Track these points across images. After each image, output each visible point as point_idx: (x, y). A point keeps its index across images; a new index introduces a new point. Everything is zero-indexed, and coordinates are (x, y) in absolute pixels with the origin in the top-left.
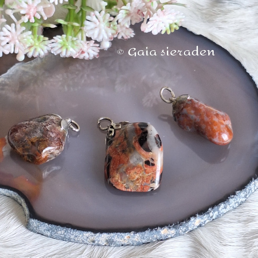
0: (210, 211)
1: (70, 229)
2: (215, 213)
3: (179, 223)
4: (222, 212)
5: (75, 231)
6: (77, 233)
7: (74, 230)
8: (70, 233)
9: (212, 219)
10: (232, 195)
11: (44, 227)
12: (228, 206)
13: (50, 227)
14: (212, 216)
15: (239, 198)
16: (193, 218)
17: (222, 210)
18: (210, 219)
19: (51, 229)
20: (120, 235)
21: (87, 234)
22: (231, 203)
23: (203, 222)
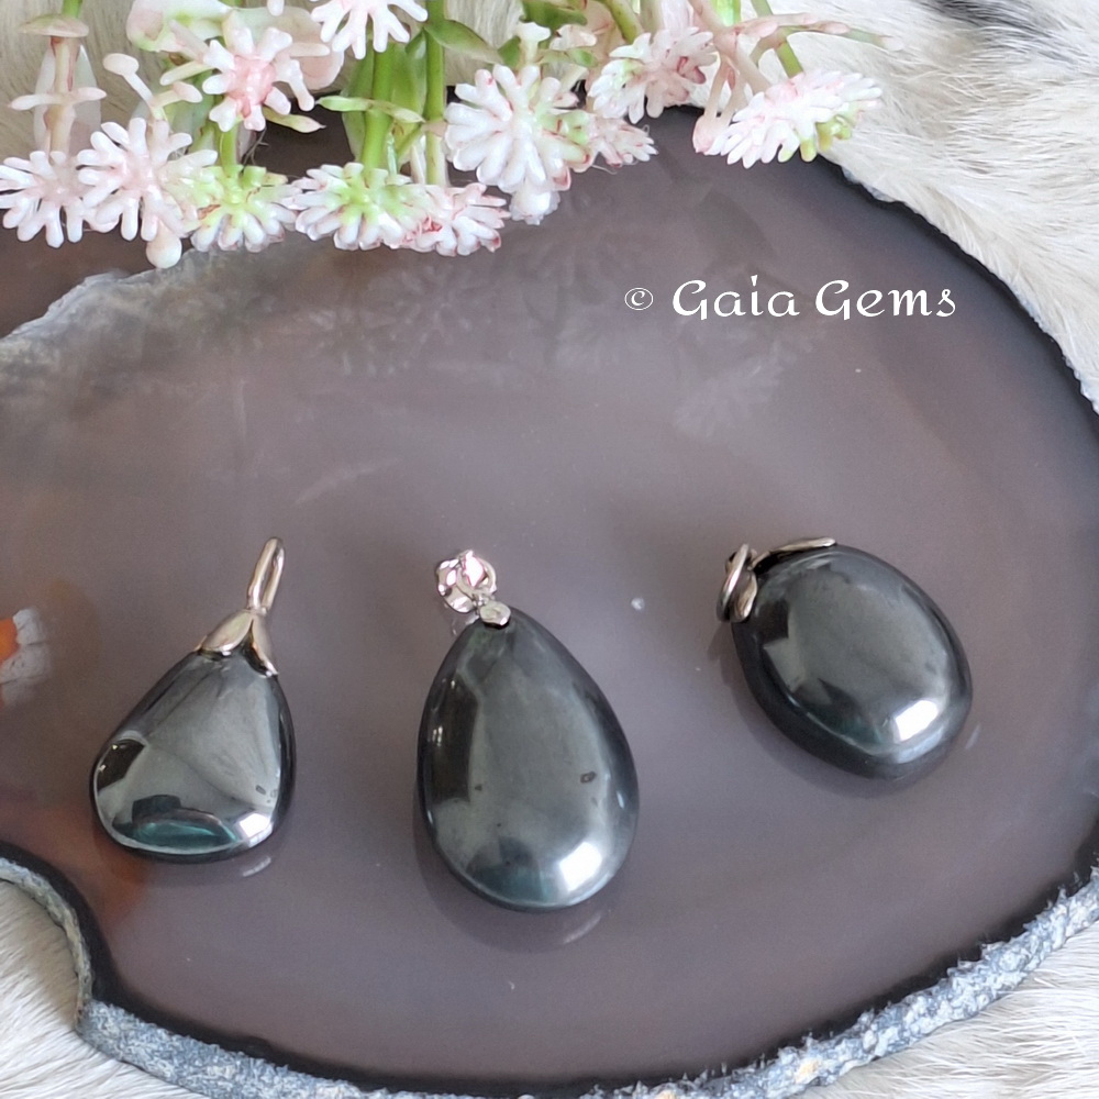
0: (863, 1027)
1: (259, 1062)
2: (884, 1032)
3: (729, 1073)
4: (915, 1029)
5: (280, 1074)
6: (291, 1081)
7: (278, 1068)
8: (259, 1076)
9: (871, 1057)
10: (963, 960)
11: (151, 1042)
12: (944, 1005)
13: (177, 1044)
14: (873, 1048)
15: (994, 973)
16: (788, 1053)
17: (915, 1021)
18: (862, 1058)
19: (179, 1052)
21: (330, 1090)
22: (959, 991)
23: (832, 1070)
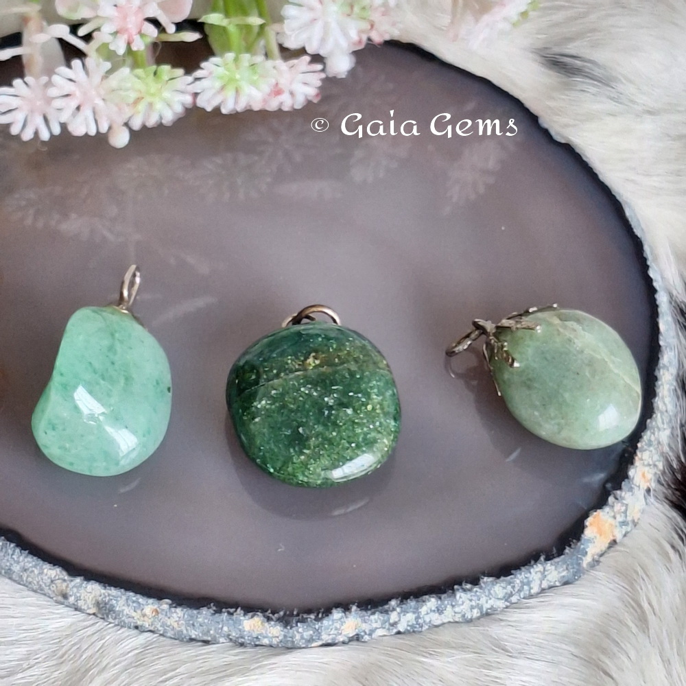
0: (391, 608)
1: (13, 545)
2: (404, 615)
4: (428, 620)
5: (24, 555)
6: (29, 561)
7: (23, 551)
8: (12, 555)
9: (395, 631)
10: (467, 582)
12: (449, 608)
14: (396, 624)
15: (486, 596)
16: (339, 612)
17: (427, 614)
18: (389, 629)
20: (134, 599)
21: (51, 571)
22: (460, 602)
23: (368, 632)
